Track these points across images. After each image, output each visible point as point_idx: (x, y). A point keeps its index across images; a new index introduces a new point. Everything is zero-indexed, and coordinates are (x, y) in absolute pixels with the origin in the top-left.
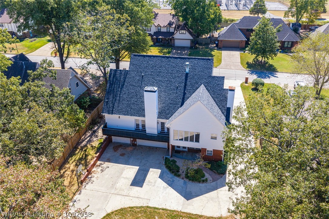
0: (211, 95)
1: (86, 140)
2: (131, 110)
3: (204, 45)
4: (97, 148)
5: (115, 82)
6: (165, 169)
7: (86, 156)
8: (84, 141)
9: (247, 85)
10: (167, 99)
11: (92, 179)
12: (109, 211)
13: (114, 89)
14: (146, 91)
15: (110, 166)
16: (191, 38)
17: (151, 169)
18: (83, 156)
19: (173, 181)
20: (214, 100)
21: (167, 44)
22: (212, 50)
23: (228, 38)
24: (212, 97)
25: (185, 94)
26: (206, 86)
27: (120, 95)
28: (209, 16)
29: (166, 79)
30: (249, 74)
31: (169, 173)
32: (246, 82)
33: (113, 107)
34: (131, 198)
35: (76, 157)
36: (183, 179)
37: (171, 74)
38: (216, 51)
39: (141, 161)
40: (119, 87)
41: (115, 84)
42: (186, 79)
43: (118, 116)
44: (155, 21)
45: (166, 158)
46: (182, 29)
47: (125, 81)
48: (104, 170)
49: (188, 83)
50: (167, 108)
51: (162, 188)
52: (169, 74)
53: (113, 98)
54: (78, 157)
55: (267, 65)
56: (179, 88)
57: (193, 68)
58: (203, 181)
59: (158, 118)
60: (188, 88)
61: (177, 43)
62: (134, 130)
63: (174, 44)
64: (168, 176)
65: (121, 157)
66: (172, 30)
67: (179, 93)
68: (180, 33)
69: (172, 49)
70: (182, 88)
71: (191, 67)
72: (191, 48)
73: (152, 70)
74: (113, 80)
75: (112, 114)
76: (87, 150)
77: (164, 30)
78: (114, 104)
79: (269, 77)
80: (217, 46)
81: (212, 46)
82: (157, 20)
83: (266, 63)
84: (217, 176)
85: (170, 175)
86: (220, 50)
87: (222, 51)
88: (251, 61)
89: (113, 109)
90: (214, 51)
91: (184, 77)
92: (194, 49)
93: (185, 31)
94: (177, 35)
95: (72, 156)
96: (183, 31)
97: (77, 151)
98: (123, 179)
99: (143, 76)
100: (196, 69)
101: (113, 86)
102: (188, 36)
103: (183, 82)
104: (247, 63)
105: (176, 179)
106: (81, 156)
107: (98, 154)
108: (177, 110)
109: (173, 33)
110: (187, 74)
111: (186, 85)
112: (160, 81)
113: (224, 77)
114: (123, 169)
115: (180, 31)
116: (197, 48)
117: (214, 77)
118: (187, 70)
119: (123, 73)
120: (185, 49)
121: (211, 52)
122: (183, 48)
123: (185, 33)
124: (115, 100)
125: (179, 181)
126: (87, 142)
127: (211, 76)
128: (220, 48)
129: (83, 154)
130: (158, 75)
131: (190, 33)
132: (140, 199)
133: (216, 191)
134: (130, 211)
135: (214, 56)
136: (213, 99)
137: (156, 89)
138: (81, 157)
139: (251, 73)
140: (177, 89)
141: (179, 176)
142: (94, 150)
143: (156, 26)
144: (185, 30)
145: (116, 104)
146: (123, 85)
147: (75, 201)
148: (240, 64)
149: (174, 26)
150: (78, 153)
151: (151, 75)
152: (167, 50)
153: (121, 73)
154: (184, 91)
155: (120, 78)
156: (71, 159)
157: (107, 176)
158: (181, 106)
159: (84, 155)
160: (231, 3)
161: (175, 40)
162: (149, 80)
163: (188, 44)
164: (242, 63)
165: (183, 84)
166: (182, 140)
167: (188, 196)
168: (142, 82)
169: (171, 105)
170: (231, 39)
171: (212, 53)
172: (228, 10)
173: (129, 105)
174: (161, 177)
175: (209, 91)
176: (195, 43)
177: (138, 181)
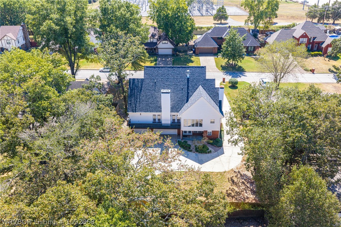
0: (207, 92)
2: (149, 108)
3: (183, 52)
5: (134, 88)
9: (224, 84)
10: (176, 98)
13: (134, 94)
14: (162, 93)
16: (173, 47)
19: (188, 155)
20: (209, 96)
21: (152, 53)
22: (191, 56)
23: (203, 46)
24: (208, 94)
25: (188, 93)
26: (203, 87)
27: (139, 97)
28: (187, 28)
29: (173, 83)
30: (224, 75)
32: (224, 81)
33: (136, 107)
36: (194, 152)
37: (176, 79)
38: (194, 57)
40: (138, 92)
41: (134, 90)
42: (188, 82)
43: (140, 113)
45: (179, 141)
46: (164, 40)
47: (142, 87)
49: (190, 85)
50: (176, 104)
52: (175, 80)
53: (135, 100)
55: (237, 67)
56: (184, 89)
57: (192, 74)
58: (209, 152)
59: (171, 112)
60: (190, 88)
61: (161, 52)
62: (152, 123)
63: (158, 53)
66: (155, 41)
67: (184, 93)
68: (163, 43)
69: (157, 57)
70: (186, 89)
72: (173, 55)
73: (162, 78)
74: (133, 87)
75: (135, 112)
79: (240, 77)
80: (194, 52)
81: (190, 52)
83: (236, 65)
84: (217, 148)
86: (198, 56)
87: (199, 56)
88: (224, 64)
89: (136, 109)
90: (193, 57)
91: (186, 81)
92: (175, 56)
93: (167, 41)
94: (160, 45)
96: (165, 41)
99: (155, 82)
100: (194, 75)
101: (133, 91)
102: (170, 45)
103: (186, 85)
104: (221, 66)
105: (190, 153)
108: (184, 105)
109: (156, 44)
110: (188, 79)
111: (188, 86)
112: (168, 85)
113: (215, 79)
115: (163, 41)
116: (177, 55)
117: (208, 79)
118: (188, 76)
119: (140, 81)
120: (168, 56)
121: (190, 58)
122: (166, 56)
123: (167, 43)
124: (137, 101)
125: (192, 154)
127: (205, 79)
128: (197, 55)
130: (167, 81)
131: (171, 43)
133: (218, 157)
135: (194, 61)
137: (170, 91)
139: (226, 74)
140: (182, 90)
141: (191, 151)
145: (137, 105)
146: (141, 90)
148: (216, 67)
151: (161, 81)
152: (153, 58)
153: (138, 81)
154: (188, 91)
155: (138, 85)
158: (187, 102)
160: (194, 8)
161: (159, 49)
162: (161, 85)
163: (170, 52)
164: (217, 66)
165: (186, 86)
166: (190, 126)
167: (201, 162)
168: (155, 87)
169: (179, 102)
170: (206, 46)
171: (192, 59)
172: (193, 16)
173: (147, 105)
175: (205, 90)
176: (176, 51)
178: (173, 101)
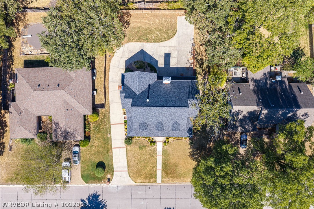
1: (206, 79)
4: (197, 74)
6: (156, 67)
9: (109, 176)
11: (191, 54)
12: (174, 37)
15: (185, 65)
17: (163, 66)
19: (150, 60)
25: (149, 90)
26: (136, 94)
31: (154, 65)
34: (167, 46)
35: (206, 65)
36: (146, 62)
37: (158, 99)
39: (170, 71)
40: (192, 92)
47: (189, 95)
48: (188, 61)
51: (155, 54)
58: (136, 62)
60: (147, 93)
64: (153, 63)
65: (182, 73)
67: (152, 91)
76: (202, 71)
78: (192, 85)
84: (129, 67)
85: (152, 63)
98: (175, 57)
101: (196, 92)
105: (149, 62)
106: (203, 66)
114: (178, 63)
119: (191, 98)
132: (163, 46)
134: (166, 39)
141: (148, 64)
147: (192, 39)
157: (184, 58)
165: (150, 94)
174: (157, 62)
177: (167, 56)
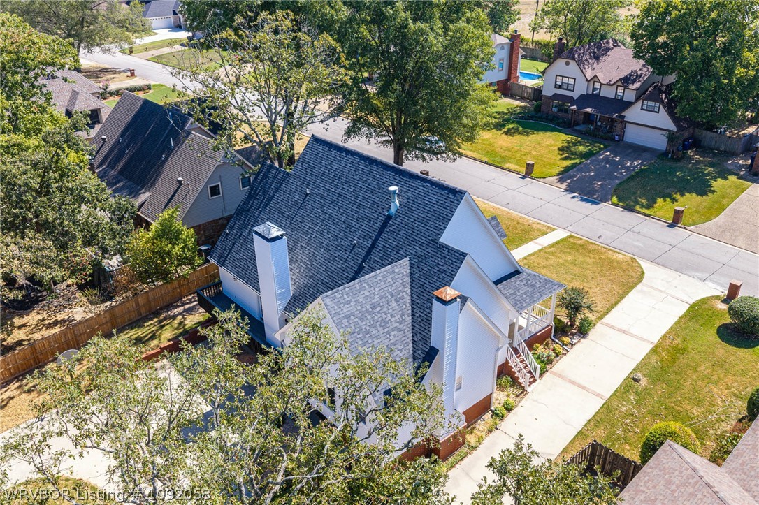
0: (412, 293)
1: (187, 306)
3: (715, 155)
4: (184, 329)
5: (258, 194)
7: (152, 338)
8: (183, 304)
9: (722, 306)
13: (249, 210)
14: (256, 232)
16: (673, 127)
18: (145, 337)
20: (412, 311)
22: (726, 173)
24: (412, 300)
25: (360, 268)
29: (343, 218)
33: (231, 250)
38: (733, 178)
40: (259, 208)
41: (256, 198)
42: (381, 232)
44: (595, 65)
46: (651, 98)
47: (273, 197)
49: (381, 244)
52: (355, 207)
54: (140, 333)
56: (356, 250)
57: (407, 207)
59: (285, 309)
60: (374, 255)
61: (632, 135)
63: (622, 136)
66: (630, 96)
67: (351, 263)
68: (645, 107)
69: (606, 147)
70: (363, 252)
71: (405, 201)
74: (257, 189)
75: (222, 265)
76: (166, 327)
77: (608, 93)
78: (234, 244)
81: (739, 162)
82: (602, 63)
86: (748, 181)
87: (754, 182)
89: (228, 255)
90: (727, 179)
91: (379, 225)
92: (669, 160)
93: (658, 104)
94: (634, 114)
95: (132, 329)
96: (651, 104)
97: (152, 320)
99: (307, 195)
100: (412, 211)
101: (251, 203)
102: (662, 119)
103: (371, 237)
107: (172, 342)
109: (629, 105)
110: (389, 217)
111: (373, 246)
112: (331, 217)
113: (464, 255)
115: (645, 102)
116: (679, 158)
117: (444, 246)
118: (394, 208)
119: (279, 176)
120: (641, 153)
121: (715, 178)
123: (656, 109)
124: (240, 235)
126: (185, 310)
127: (435, 241)
128: (755, 175)
129: (152, 332)
130: (333, 202)
131: (671, 113)
136: (412, 307)
138: (142, 338)
140: (351, 250)
142: (176, 331)
143: (587, 80)
144: (661, 102)
145: (237, 246)
149: (637, 85)
150: (148, 326)
151: (322, 197)
152: (587, 146)
153: (275, 177)
154: (364, 261)
155: (269, 188)
156: (127, 334)
159: (151, 335)
162: (313, 208)
163: (660, 142)
165: (370, 242)
168: (298, 210)
171: (714, 183)
175: (412, 281)
178: (311, 277)
